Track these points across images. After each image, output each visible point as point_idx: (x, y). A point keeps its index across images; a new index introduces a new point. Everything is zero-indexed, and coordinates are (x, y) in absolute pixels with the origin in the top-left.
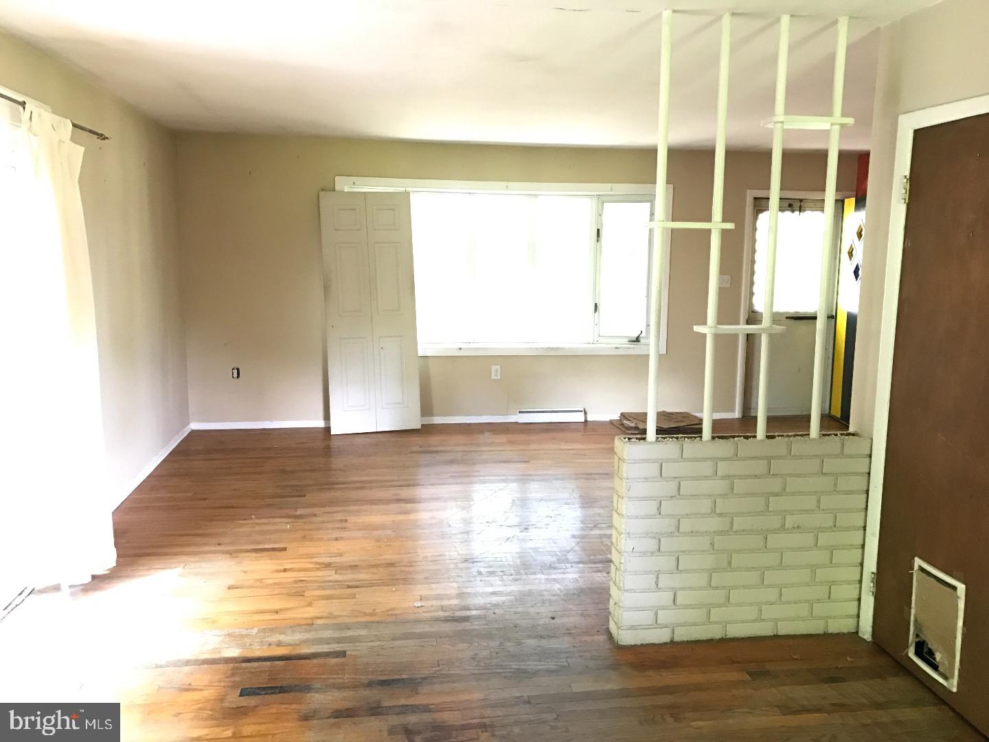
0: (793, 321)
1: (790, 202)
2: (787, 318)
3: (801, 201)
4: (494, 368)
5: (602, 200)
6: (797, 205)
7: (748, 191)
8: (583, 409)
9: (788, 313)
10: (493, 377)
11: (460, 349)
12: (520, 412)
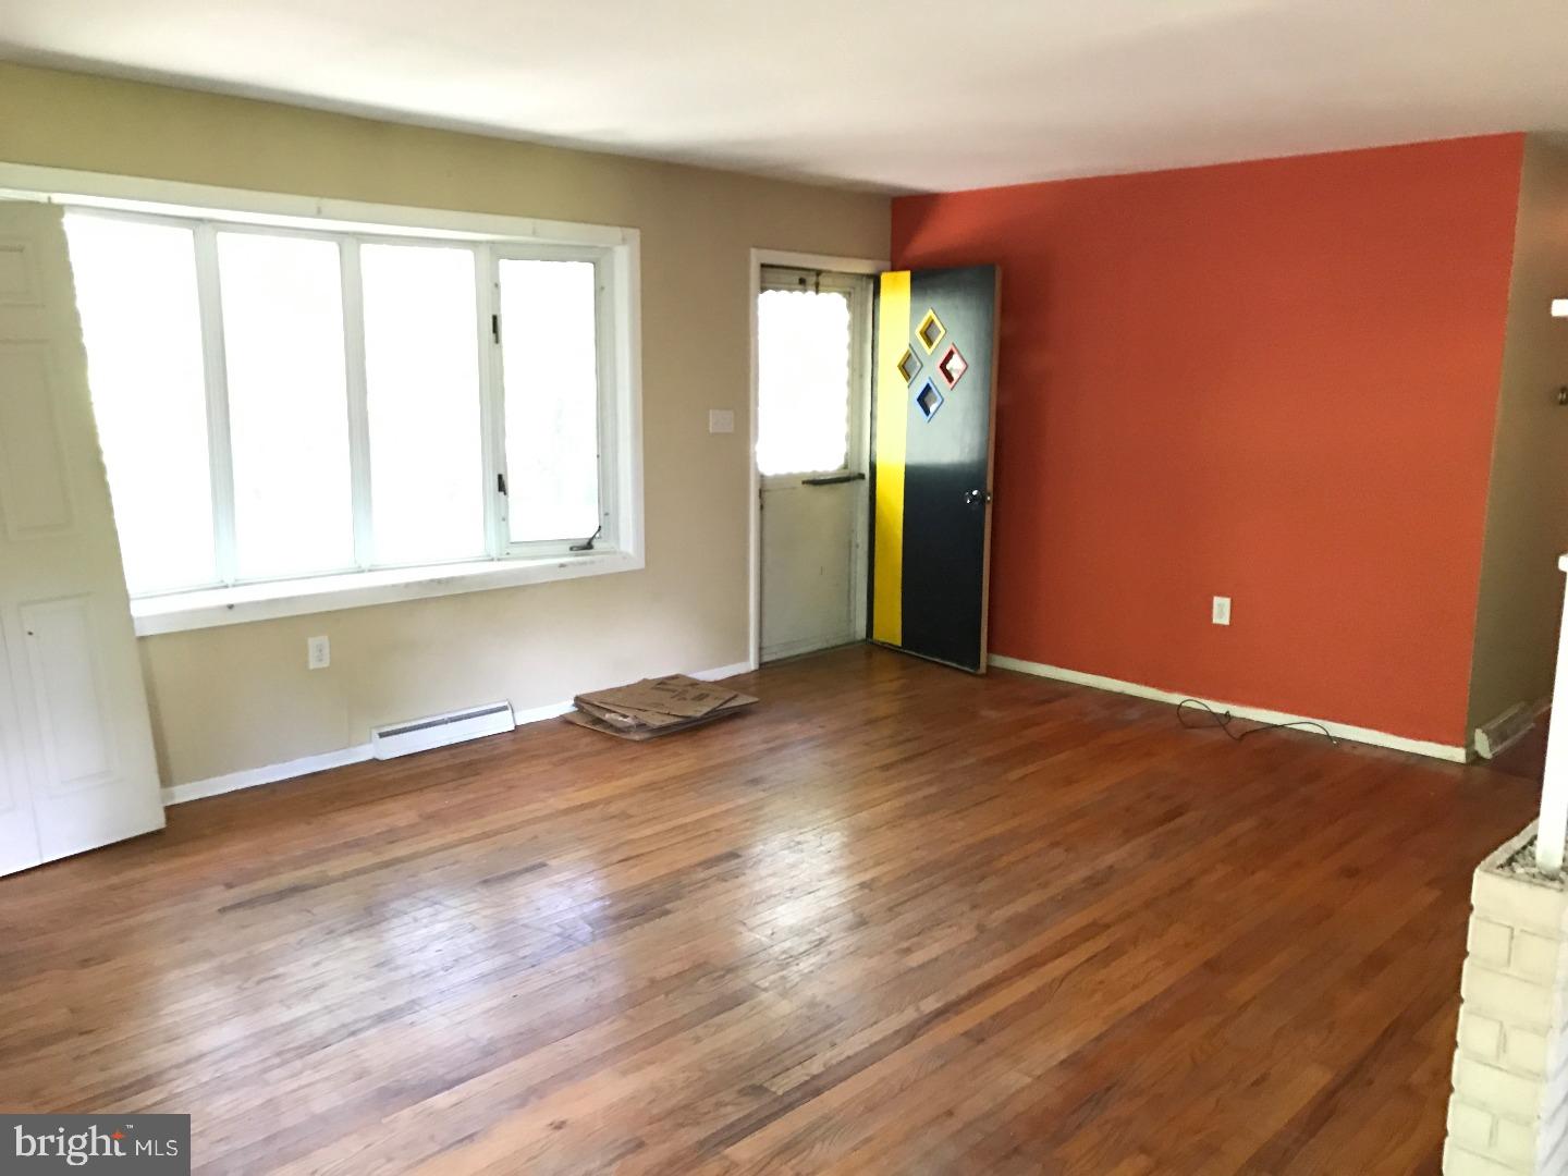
0: (811, 488)
1: (803, 274)
2: (804, 483)
3: (819, 273)
4: (313, 642)
5: (498, 251)
6: (812, 279)
7: (753, 251)
8: (506, 704)
9: (804, 474)
10: (312, 666)
11: (231, 607)
12: (382, 735)
